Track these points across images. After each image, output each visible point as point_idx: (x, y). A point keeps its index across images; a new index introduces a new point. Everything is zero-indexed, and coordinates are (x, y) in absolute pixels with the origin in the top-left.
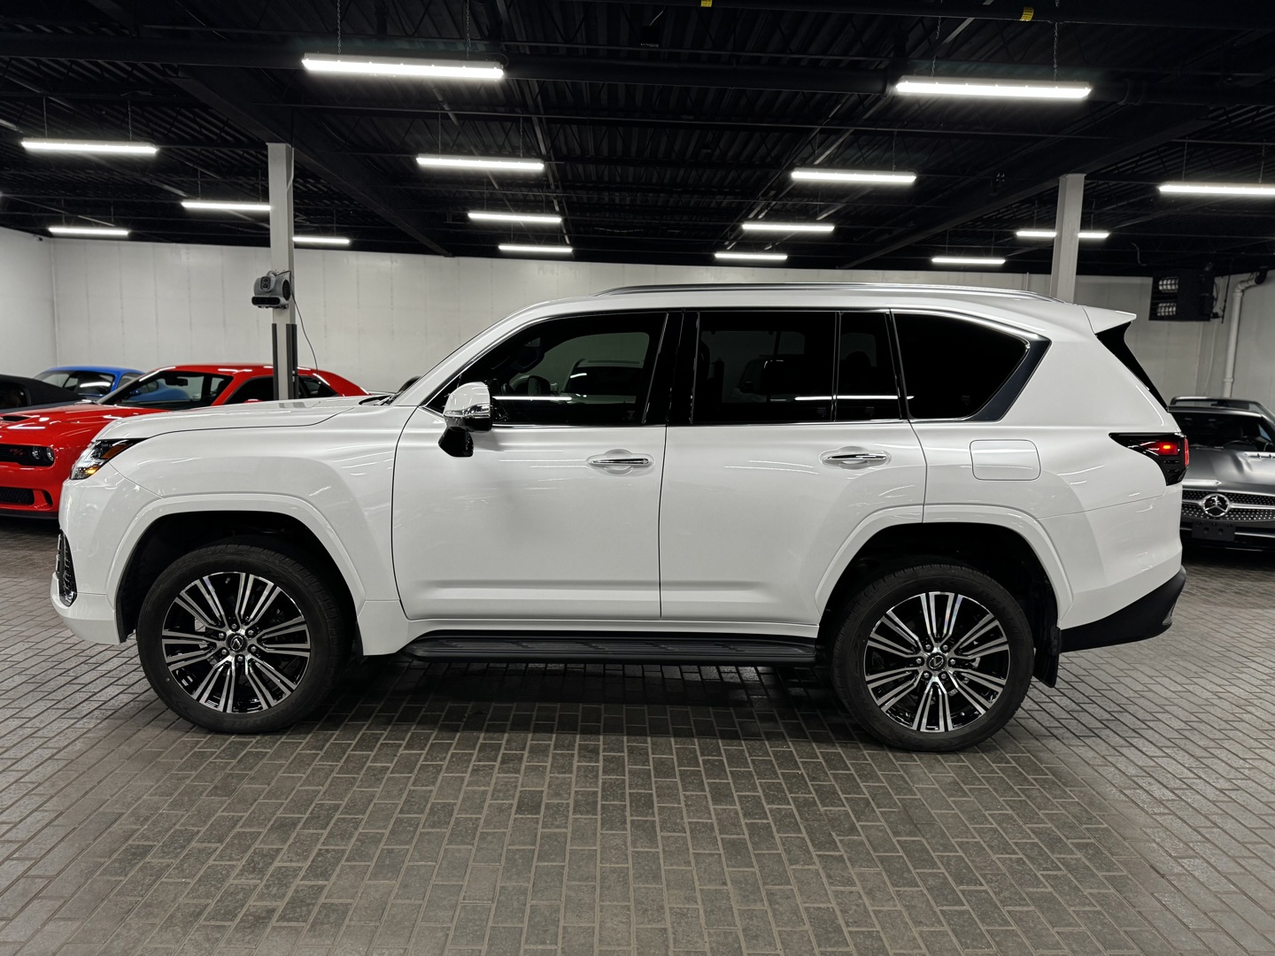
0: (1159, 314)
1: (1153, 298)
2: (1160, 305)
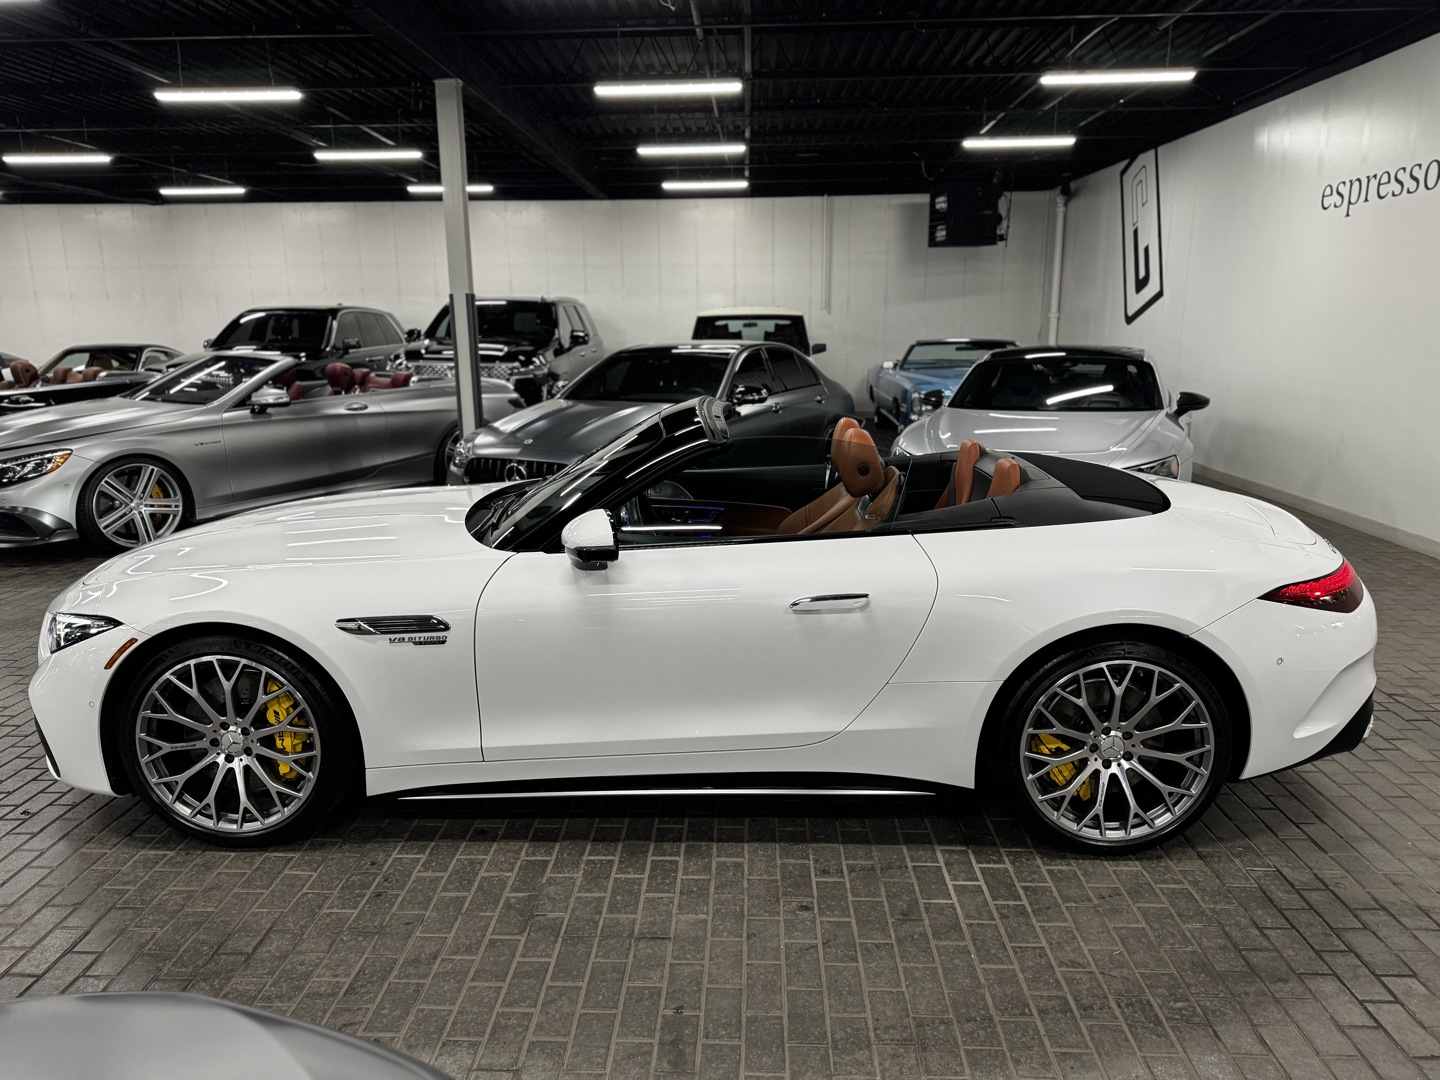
0: (937, 240)
1: (932, 220)
2: (939, 227)
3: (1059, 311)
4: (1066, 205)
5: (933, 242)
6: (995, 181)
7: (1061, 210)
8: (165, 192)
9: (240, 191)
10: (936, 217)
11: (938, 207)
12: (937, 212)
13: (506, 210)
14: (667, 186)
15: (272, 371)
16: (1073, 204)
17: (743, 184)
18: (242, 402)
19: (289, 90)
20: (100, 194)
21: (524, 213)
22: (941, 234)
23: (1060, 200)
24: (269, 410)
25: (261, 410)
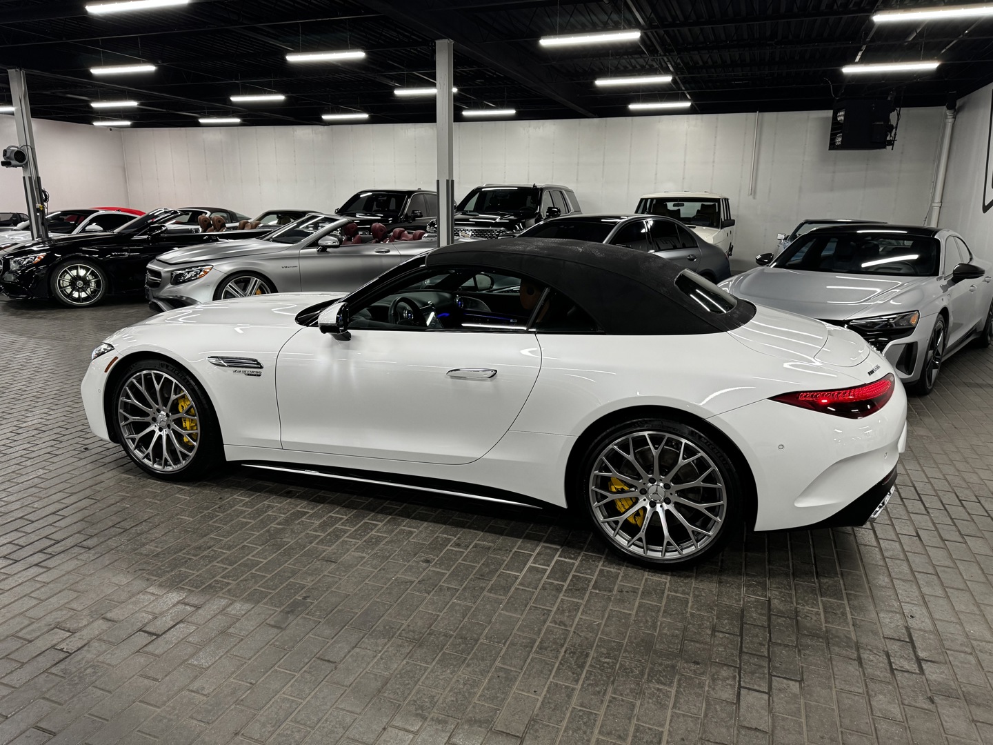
0: (836, 144)
1: (833, 129)
2: (838, 135)
3: (941, 202)
4: (954, 117)
5: (833, 146)
6: (889, 99)
7: (950, 121)
8: (325, 117)
9: (365, 116)
10: (836, 127)
11: (838, 119)
12: (839, 123)
13: (530, 127)
14: (632, 107)
15: (334, 226)
16: (962, 117)
17: (687, 104)
18: (314, 244)
19: (357, 51)
20: (291, 119)
21: (541, 128)
22: (839, 140)
23: (949, 113)
24: (328, 250)
25: (324, 249)
